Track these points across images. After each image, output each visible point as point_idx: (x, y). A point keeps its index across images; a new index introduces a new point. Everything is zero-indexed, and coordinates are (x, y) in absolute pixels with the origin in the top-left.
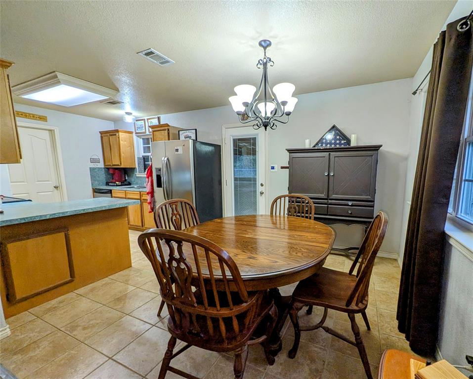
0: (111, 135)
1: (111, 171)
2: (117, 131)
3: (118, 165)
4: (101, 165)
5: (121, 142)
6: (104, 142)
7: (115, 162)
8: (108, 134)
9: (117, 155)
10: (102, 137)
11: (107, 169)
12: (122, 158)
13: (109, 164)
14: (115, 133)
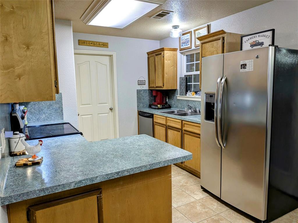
0: (157, 55)
1: (154, 94)
2: (162, 50)
3: (161, 87)
4: (146, 87)
5: (166, 61)
6: (150, 63)
7: (159, 83)
8: (154, 54)
9: (161, 76)
10: (148, 58)
11: (151, 91)
12: (165, 79)
13: (153, 85)
14: (160, 52)
